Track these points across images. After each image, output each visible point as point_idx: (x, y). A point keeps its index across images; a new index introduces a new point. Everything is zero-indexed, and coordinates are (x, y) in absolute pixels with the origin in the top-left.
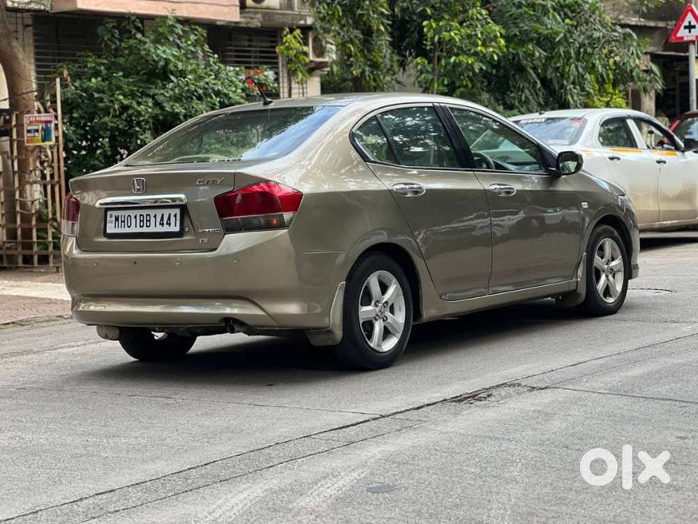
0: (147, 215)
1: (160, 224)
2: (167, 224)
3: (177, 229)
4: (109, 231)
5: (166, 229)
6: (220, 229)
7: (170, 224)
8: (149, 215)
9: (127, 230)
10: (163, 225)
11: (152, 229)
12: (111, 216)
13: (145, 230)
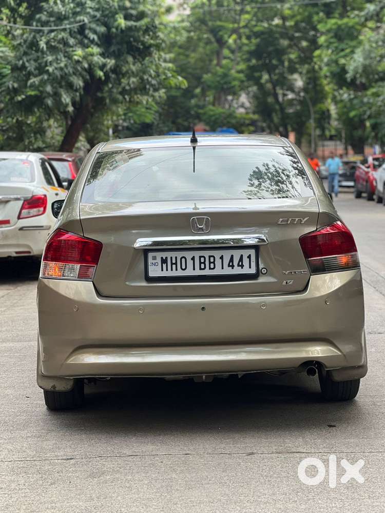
0: (210, 257)
1: (229, 266)
2: (238, 265)
3: (253, 271)
4: (151, 274)
5: (237, 271)
6: (306, 270)
7: (242, 266)
8: (213, 257)
9: (180, 273)
10: (233, 266)
11: (218, 271)
12: (154, 258)
13: (207, 272)
